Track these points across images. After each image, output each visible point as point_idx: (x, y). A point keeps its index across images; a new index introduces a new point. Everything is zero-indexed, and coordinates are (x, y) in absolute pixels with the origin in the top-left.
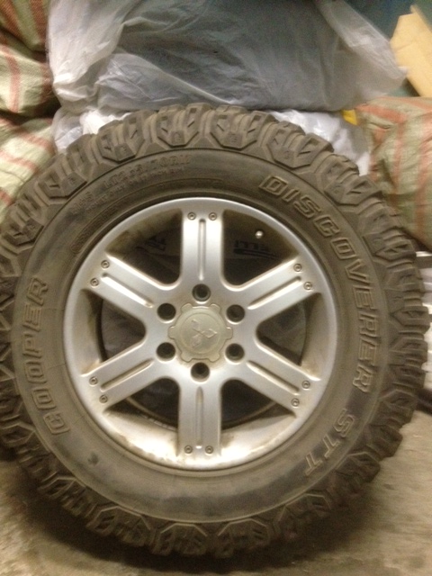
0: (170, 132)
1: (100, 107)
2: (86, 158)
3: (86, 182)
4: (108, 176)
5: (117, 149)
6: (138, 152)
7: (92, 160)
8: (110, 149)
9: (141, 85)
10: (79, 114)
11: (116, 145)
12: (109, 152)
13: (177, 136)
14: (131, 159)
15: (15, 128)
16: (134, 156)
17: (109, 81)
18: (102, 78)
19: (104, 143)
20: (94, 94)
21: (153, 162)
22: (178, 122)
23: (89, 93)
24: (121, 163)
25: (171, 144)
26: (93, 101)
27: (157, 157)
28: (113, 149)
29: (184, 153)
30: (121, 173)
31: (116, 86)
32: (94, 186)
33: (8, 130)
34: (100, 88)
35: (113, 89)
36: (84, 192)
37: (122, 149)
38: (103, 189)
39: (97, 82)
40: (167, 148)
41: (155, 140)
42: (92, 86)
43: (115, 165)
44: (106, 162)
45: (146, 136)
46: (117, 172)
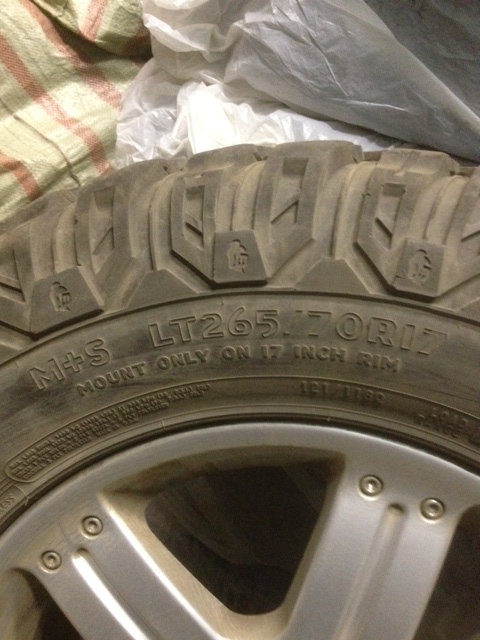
0: (398, 241)
1: (229, 78)
2: (124, 238)
3: (99, 312)
4: (169, 314)
5: (220, 243)
6: (277, 273)
7: (136, 251)
8: (200, 234)
9: (332, 59)
10: (181, 82)
11: (221, 227)
12: (195, 243)
13: (417, 260)
14: (253, 286)
15: (82, 65)
16: (263, 283)
17: (264, 28)
18: (250, 17)
19: (189, 209)
20: (223, 49)
21: (314, 315)
22: (431, 215)
23: (214, 42)
24: (217, 288)
25: (389, 279)
26: (219, 62)
27: (331, 306)
28: (208, 239)
29: (423, 321)
30: (210, 317)
31: (277, 43)
32: (121, 328)
33: (69, 66)
34: (239, 36)
35: (268, 50)
36: (85, 336)
37: (235, 249)
38: (142, 344)
39: (238, 24)
40: (373, 289)
41: (345, 254)
42: (224, 29)
43: (197, 289)
44: (174, 270)
45: (318, 230)
46: (198, 311)
